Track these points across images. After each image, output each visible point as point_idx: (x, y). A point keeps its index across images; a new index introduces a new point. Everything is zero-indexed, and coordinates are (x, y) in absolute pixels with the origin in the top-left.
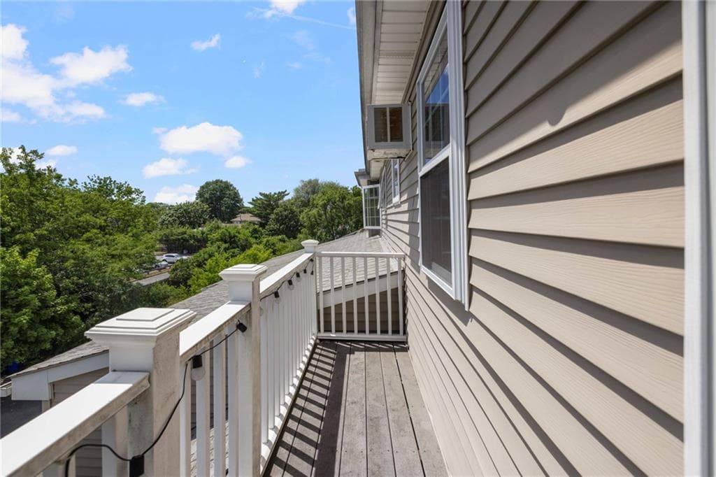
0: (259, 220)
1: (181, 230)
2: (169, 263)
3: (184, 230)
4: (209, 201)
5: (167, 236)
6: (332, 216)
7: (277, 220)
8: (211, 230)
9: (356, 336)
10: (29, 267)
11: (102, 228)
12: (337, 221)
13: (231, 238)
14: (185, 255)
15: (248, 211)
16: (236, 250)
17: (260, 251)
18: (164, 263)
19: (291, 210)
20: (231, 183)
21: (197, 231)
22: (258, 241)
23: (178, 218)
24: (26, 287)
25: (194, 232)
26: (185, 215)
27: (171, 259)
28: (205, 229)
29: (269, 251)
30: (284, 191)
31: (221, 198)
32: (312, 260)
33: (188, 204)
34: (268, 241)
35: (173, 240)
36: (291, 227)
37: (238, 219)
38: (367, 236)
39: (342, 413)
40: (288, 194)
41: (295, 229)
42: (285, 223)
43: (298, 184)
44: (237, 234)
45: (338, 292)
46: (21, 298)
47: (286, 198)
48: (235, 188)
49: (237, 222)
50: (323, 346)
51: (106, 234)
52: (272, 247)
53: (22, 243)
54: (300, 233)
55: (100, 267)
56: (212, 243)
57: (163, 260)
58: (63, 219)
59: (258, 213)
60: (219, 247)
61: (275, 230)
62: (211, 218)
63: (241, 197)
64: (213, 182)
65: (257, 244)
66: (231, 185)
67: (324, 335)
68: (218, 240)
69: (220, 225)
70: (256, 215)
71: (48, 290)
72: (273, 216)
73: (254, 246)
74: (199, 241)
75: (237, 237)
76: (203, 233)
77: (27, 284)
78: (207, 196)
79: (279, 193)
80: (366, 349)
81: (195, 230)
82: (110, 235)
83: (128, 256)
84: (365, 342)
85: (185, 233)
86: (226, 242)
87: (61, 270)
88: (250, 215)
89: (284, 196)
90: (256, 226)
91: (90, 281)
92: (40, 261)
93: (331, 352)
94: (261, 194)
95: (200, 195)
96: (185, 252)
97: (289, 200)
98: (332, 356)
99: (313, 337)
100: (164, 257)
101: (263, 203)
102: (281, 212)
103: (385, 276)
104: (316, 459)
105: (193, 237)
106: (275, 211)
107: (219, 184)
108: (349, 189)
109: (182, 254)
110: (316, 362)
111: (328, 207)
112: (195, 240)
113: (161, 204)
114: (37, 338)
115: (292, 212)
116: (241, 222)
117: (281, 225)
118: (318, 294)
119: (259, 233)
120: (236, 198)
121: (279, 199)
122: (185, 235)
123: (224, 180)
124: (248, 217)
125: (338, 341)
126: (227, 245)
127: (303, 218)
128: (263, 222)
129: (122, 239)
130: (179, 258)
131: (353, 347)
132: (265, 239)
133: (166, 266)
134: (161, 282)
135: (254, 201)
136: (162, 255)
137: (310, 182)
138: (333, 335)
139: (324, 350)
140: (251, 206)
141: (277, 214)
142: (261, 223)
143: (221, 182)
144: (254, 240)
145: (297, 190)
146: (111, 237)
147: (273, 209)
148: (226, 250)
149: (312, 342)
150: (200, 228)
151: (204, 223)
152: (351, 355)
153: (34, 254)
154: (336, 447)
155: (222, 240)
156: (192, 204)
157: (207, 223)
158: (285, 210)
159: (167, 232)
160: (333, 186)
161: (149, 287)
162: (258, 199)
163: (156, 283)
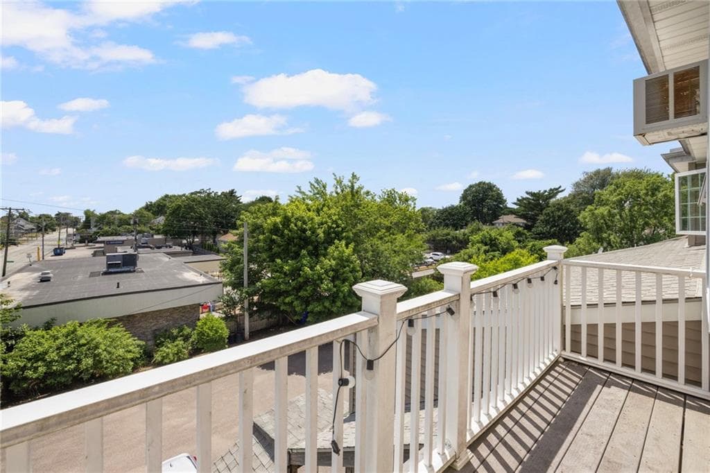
0: (525, 222)
1: (446, 231)
2: (435, 260)
3: (448, 231)
4: (472, 203)
5: (434, 237)
6: (632, 216)
7: (546, 222)
8: (472, 232)
9: (617, 368)
10: (349, 255)
11: (388, 229)
12: (641, 222)
13: (491, 240)
14: (449, 254)
15: (512, 212)
16: (497, 253)
17: (523, 256)
18: (431, 260)
19: (567, 209)
20: (494, 184)
21: (459, 233)
22: (522, 245)
23: (444, 220)
24: (347, 268)
25: (457, 234)
26: (451, 217)
27: (436, 258)
28: (466, 231)
29: (533, 257)
30: (557, 187)
31: (483, 200)
32: (555, 268)
33: (452, 208)
34: (534, 245)
35: (439, 240)
36: (565, 229)
37: (500, 221)
38: (687, 245)
39: (570, 438)
40: (562, 191)
41: (572, 232)
42: (558, 225)
43: (579, 177)
44: (498, 237)
45: (593, 310)
46: (345, 275)
47: (560, 196)
48: (498, 189)
49: (499, 224)
50: (567, 366)
51: (390, 234)
52: (539, 252)
53: (347, 238)
54: (579, 236)
55: (387, 258)
56: (473, 245)
57: (431, 258)
58: (367, 222)
59: (523, 214)
60: (479, 250)
61: (544, 233)
62: (473, 220)
63: (505, 198)
64: (476, 185)
65: (521, 248)
66: (494, 186)
67: (568, 354)
68: (478, 242)
69: (480, 227)
70: (520, 217)
71: (357, 271)
72: (541, 217)
73: (517, 250)
74: (460, 242)
75: (498, 240)
76: (464, 235)
77: (348, 266)
78: (470, 198)
79: (551, 190)
80: (630, 389)
81: (458, 232)
82: (394, 235)
83: (404, 253)
84: (633, 380)
85: (448, 234)
86: (486, 245)
87: (365, 259)
88: (514, 216)
89: (557, 193)
90: (520, 229)
91: (380, 268)
92: (355, 251)
93: (577, 376)
94: (527, 193)
95: (464, 197)
96: (448, 252)
97: (565, 198)
98: (577, 380)
99: (554, 353)
100: (431, 255)
101: (529, 203)
102: (552, 212)
103: (675, 301)
104: (525, 460)
105: (455, 238)
106: (544, 212)
107: (482, 185)
108: (665, 176)
109: (445, 253)
110: (553, 379)
111: (627, 205)
112: (457, 241)
113: (431, 208)
114: (352, 303)
115: (568, 212)
116: (503, 224)
117: (551, 228)
118: (563, 308)
119: (524, 236)
120: (499, 198)
121: (551, 197)
122: (449, 237)
123: (487, 182)
124: (512, 219)
125: (590, 367)
126: (487, 248)
127: (585, 218)
128: (529, 224)
129: (400, 238)
130: (442, 257)
131: (610, 379)
132: (531, 243)
133: (432, 263)
134: (428, 277)
135: (520, 202)
136: (430, 253)
137: (597, 173)
138: (583, 358)
139: (568, 371)
140: (516, 207)
141: (548, 215)
142: (526, 225)
143: (484, 183)
144: (517, 244)
145: (577, 185)
146: (394, 237)
147: (542, 210)
148: (486, 252)
149: (552, 358)
150: (462, 230)
151: (466, 225)
152: (605, 389)
153: (352, 246)
154: (551, 462)
155: (482, 242)
156: (456, 208)
157: (469, 225)
158: (559, 209)
159: (433, 232)
160: (638, 176)
161: (419, 279)
162: (524, 199)
163: (424, 276)
